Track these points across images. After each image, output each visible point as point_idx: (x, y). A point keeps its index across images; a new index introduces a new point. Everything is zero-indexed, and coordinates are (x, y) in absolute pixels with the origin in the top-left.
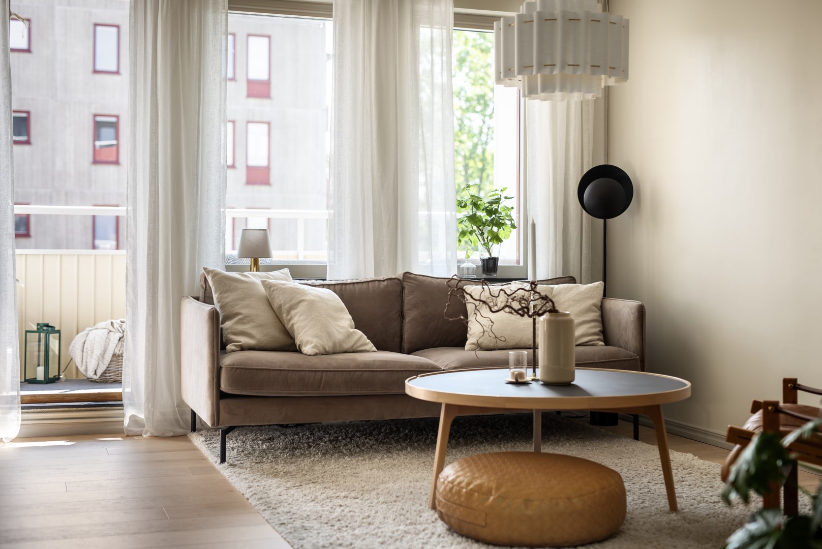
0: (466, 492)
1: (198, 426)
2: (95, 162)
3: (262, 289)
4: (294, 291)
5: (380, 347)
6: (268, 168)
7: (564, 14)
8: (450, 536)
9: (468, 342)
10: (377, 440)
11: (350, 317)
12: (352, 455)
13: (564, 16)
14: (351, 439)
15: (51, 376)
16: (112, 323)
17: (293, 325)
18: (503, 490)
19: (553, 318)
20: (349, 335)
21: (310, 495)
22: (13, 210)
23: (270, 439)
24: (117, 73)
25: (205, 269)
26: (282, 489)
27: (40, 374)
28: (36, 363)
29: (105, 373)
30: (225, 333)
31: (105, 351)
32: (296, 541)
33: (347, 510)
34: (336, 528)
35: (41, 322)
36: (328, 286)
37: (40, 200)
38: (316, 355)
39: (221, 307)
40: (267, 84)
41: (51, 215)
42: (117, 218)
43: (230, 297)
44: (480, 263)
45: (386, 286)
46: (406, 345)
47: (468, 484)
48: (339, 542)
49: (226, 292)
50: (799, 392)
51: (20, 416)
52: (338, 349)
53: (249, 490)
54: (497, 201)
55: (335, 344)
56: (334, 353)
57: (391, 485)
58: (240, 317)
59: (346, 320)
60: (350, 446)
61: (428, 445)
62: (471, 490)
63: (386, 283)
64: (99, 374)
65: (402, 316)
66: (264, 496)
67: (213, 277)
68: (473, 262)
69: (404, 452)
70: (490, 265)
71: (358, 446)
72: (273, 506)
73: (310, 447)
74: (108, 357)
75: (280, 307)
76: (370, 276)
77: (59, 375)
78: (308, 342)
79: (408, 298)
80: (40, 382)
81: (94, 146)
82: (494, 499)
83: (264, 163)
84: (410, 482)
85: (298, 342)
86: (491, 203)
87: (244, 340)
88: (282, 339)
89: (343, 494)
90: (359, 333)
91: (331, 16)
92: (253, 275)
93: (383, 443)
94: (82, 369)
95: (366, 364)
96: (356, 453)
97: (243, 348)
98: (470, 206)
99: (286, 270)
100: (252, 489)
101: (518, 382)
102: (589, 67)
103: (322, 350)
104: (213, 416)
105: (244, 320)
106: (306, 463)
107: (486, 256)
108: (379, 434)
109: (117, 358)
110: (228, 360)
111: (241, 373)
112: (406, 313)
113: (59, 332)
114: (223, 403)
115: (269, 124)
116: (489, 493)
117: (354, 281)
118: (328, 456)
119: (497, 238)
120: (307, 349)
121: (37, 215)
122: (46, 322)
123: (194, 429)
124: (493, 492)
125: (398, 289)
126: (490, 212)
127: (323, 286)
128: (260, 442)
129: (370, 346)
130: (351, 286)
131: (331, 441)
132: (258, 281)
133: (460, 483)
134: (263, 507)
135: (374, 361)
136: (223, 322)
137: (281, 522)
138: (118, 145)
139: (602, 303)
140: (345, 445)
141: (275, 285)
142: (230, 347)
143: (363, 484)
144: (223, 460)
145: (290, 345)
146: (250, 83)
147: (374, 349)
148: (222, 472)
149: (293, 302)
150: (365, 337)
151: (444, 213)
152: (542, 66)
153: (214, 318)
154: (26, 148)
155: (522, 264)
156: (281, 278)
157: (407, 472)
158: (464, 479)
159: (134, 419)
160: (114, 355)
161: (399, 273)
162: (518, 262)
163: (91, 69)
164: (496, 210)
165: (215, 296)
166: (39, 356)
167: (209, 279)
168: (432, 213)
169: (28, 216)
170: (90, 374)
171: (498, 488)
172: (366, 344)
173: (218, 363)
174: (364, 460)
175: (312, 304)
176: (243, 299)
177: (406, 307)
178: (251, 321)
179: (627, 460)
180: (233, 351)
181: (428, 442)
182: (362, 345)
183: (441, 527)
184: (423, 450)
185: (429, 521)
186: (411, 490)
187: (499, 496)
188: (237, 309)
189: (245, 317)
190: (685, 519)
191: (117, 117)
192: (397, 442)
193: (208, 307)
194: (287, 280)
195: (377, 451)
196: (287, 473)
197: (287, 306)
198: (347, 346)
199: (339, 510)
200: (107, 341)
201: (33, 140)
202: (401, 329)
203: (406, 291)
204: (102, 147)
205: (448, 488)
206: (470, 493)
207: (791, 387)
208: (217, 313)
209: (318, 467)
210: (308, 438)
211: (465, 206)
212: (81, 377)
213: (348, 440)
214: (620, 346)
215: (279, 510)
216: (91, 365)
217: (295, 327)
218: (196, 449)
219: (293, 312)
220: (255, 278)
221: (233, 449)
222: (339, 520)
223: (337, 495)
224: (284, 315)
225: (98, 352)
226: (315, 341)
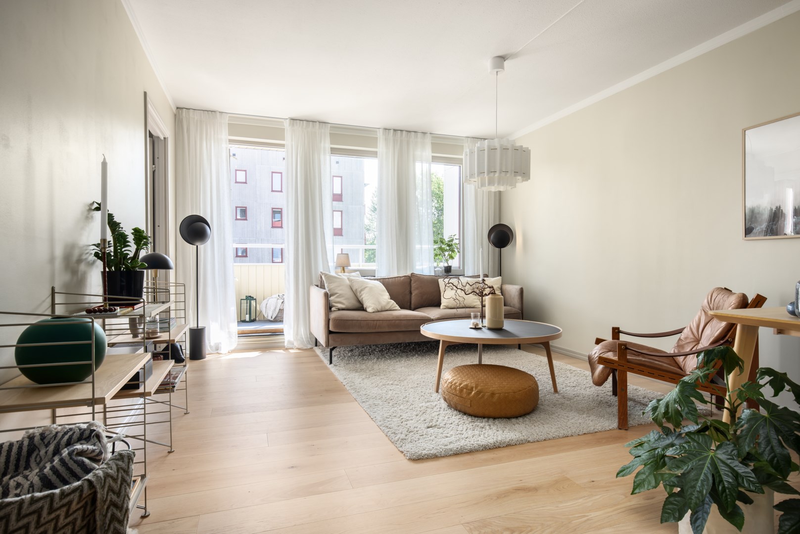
0: (460, 389)
1: (318, 344)
2: (273, 227)
3: (348, 282)
4: (363, 282)
5: (402, 307)
6: (341, 229)
7: (501, 146)
8: (450, 410)
9: (441, 305)
10: (401, 350)
11: (388, 294)
12: (390, 359)
13: (501, 147)
14: (389, 349)
15: (252, 319)
16: (279, 295)
17: (362, 298)
18: (479, 388)
19: (493, 297)
20: (388, 303)
21: (375, 383)
22: (232, 246)
23: (351, 350)
24: (281, 191)
25: (321, 272)
26: (360, 379)
27: (247, 318)
28: (246, 313)
29: (276, 317)
30: (331, 302)
31: (276, 308)
32: (372, 413)
33: (394, 392)
34: (390, 404)
35: (248, 295)
36: (377, 280)
37: (251, 242)
38: (373, 312)
39: (329, 290)
40: (341, 195)
41: (255, 248)
42: (282, 249)
43: (333, 286)
44: (444, 269)
45: (403, 280)
46: (413, 306)
47: (460, 384)
48: (395, 414)
49: (331, 283)
50: (620, 334)
51: (237, 340)
52: (383, 309)
53: (345, 381)
54: (452, 240)
55: (382, 307)
56: (382, 311)
57: (412, 377)
58: (338, 295)
59: (386, 296)
60: (389, 354)
61: (425, 353)
62: (461, 387)
63: (403, 278)
64: (273, 318)
65: (411, 293)
66: (352, 385)
67: (325, 276)
68: (440, 268)
69: (415, 357)
70: (448, 270)
71: (392, 354)
72: (358, 390)
73: (370, 354)
74: (277, 310)
75: (356, 290)
76: (396, 275)
77: (256, 318)
78: (370, 307)
79: (413, 285)
80: (247, 322)
81: (272, 221)
82: (475, 393)
83: (340, 227)
84: (422, 375)
85: (365, 306)
86: (449, 241)
87: (340, 306)
88: (357, 305)
89: (391, 382)
90: (393, 301)
91: (377, 157)
92: (344, 275)
93: (404, 352)
94: (266, 316)
95: (397, 317)
96: (392, 358)
97: (339, 309)
98: (439, 243)
99: (358, 273)
100: (346, 380)
101: (476, 328)
102: (513, 173)
103: (376, 310)
104: (326, 342)
105: (340, 296)
106: (370, 363)
107: (446, 265)
108: (401, 347)
109: (281, 311)
110: (333, 316)
111: (340, 322)
112: (412, 292)
113: (255, 299)
114: (330, 336)
115: (341, 211)
116: (472, 389)
117: (389, 277)
118: (380, 360)
119: (452, 257)
120: (369, 310)
121: (250, 248)
122: (250, 295)
123: (316, 345)
124: (474, 389)
125: (409, 280)
126: (449, 245)
127: (375, 279)
128: (347, 352)
129: (398, 307)
130: (387, 280)
131: (380, 351)
132: (346, 278)
133: (455, 383)
134: (354, 391)
135: (401, 315)
136: (330, 297)
137: (363, 401)
138: (282, 221)
139: (501, 286)
140: (387, 353)
141: (354, 280)
142: (333, 309)
143: (399, 376)
144: (331, 363)
145: (361, 308)
146: (334, 195)
147: (399, 309)
148: (331, 369)
149: (363, 288)
150: (395, 303)
151: (427, 246)
152: (490, 172)
153: (327, 296)
154: (245, 221)
155: (461, 268)
156: (356, 277)
157: (419, 369)
158: (457, 381)
159: (289, 342)
160: (280, 309)
161: (409, 273)
162: (460, 268)
163: (271, 190)
164: (452, 244)
165: (326, 285)
166: (247, 308)
167: (323, 277)
168: (423, 246)
169: (246, 248)
170: (269, 318)
171: (476, 387)
172: (396, 307)
173: (328, 317)
174: (397, 362)
175: (371, 289)
176: (339, 286)
177: (412, 289)
178: (343, 297)
179: (520, 361)
180: (334, 311)
181: (424, 351)
182: (394, 307)
183: (444, 405)
184: (423, 356)
185: (436, 400)
186: (423, 380)
187: (477, 391)
188: (336, 291)
189: (340, 295)
190: (564, 397)
191: (281, 209)
192: (410, 351)
193: (323, 291)
194: (358, 277)
195: (402, 357)
196: (362, 370)
197: (359, 290)
198: (387, 308)
199: (390, 392)
200: (277, 303)
201: (248, 219)
202: (411, 299)
203: (412, 282)
204: (275, 221)
205: (449, 386)
206: (461, 390)
207: (616, 332)
208: (328, 294)
209: (376, 367)
210: (369, 350)
211: (437, 243)
212: (265, 319)
213: (388, 350)
214: (511, 306)
215: (360, 393)
216: (270, 314)
217: (363, 299)
218: (317, 356)
219: (362, 292)
220: (344, 276)
221: (335, 356)
222: (392, 400)
223: (387, 383)
224: (358, 294)
225: (272, 308)
226: (373, 306)
